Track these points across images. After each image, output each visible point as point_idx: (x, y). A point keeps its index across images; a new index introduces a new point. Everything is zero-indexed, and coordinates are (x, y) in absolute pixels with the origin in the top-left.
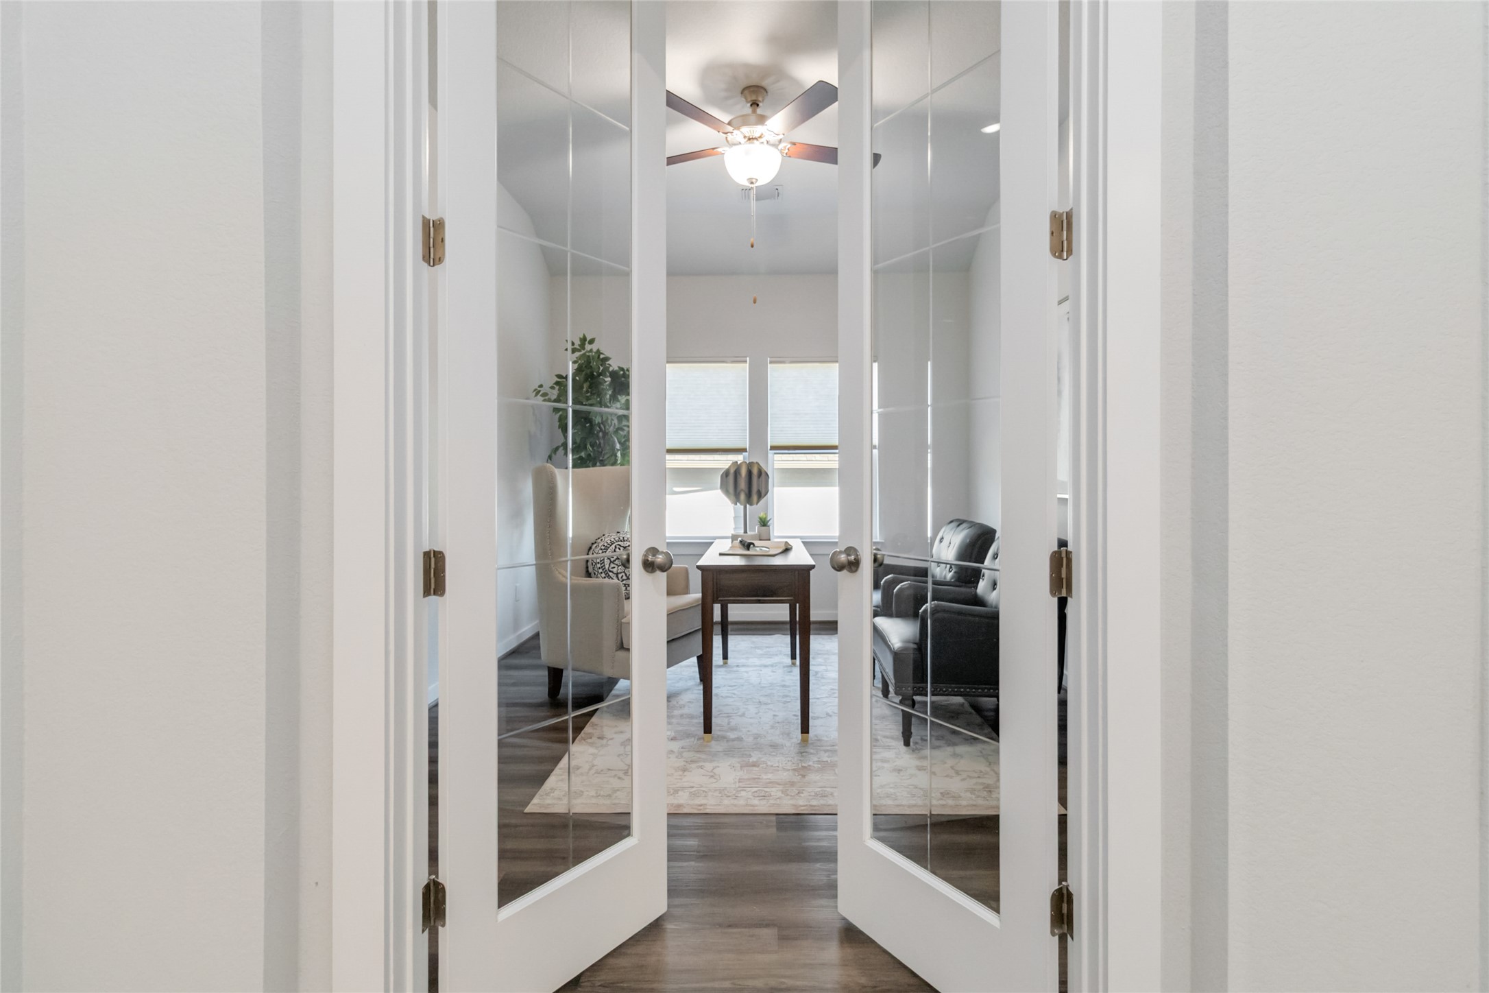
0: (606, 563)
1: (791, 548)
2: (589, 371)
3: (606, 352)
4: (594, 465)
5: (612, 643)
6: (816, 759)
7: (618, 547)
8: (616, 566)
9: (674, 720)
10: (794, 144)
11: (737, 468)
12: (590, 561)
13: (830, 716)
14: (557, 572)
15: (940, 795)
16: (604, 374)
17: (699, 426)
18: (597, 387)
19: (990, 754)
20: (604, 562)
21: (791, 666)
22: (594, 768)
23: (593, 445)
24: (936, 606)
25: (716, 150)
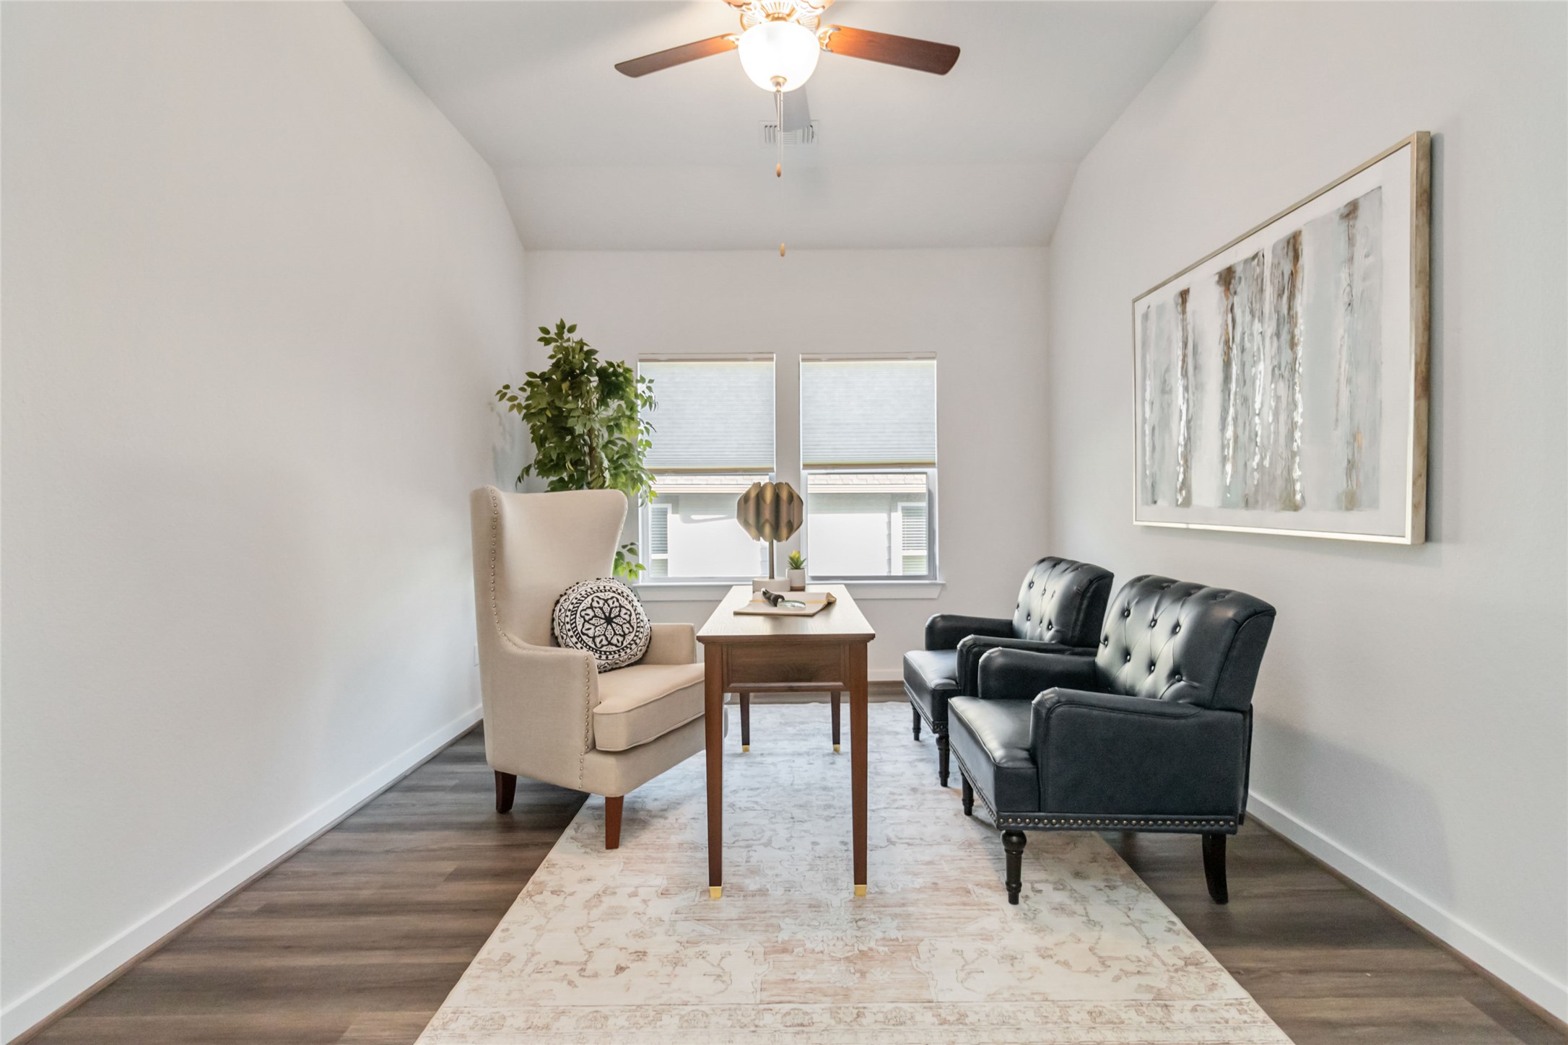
0: (578, 623)
1: (835, 601)
2: (567, 368)
3: (591, 344)
4: (580, 487)
5: (579, 743)
6: (879, 935)
7: (596, 599)
8: (592, 631)
9: (669, 855)
10: (839, 29)
11: (760, 491)
12: (557, 619)
13: (893, 843)
14: (505, 638)
15: (1087, 1017)
16: (588, 371)
17: (714, 440)
18: (580, 388)
19: (1144, 919)
20: (573, 622)
21: (833, 754)
22: (535, 959)
23: (575, 464)
24: (1059, 695)
25: (726, 38)
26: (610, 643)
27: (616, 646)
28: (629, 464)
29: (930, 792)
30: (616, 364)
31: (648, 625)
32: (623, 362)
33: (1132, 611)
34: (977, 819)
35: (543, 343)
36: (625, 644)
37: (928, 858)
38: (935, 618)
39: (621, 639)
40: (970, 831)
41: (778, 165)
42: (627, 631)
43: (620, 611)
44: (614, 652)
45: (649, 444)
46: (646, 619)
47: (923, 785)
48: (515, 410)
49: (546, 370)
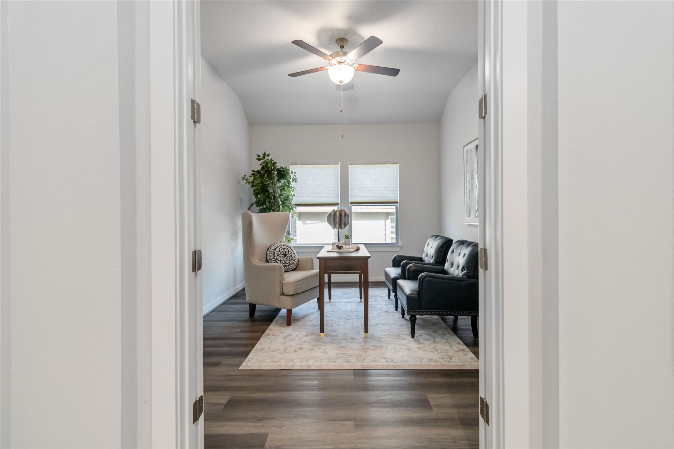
1: (360, 249)
2: (266, 169)
3: (275, 160)
4: (270, 211)
5: (278, 292)
6: (371, 345)
7: (281, 248)
8: (280, 258)
9: (307, 327)
10: (360, 65)
11: (335, 212)
12: (268, 255)
13: (378, 325)
14: (253, 260)
15: (428, 360)
16: (274, 170)
17: (317, 194)
18: (271, 176)
19: (451, 341)
20: (274, 256)
21: (360, 302)
22: (271, 349)
23: (269, 202)
24: (426, 274)
25: (324, 68)
26: (285, 263)
27: (288, 264)
28: (288, 203)
29: (391, 312)
30: (284, 168)
31: (297, 258)
32: (286, 167)
33: (454, 251)
34: (406, 319)
35: (258, 160)
36: (290, 263)
37: (388, 328)
38: (395, 256)
39: (289, 261)
40: (403, 322)
41: (341, 109)
42: (291, 259)
43: (288, 252)
44: (287, 266)
45: (294, 195)
46: (297, 256)
47: (390, 311)
48: (247, 184)
49: (259, 170)
